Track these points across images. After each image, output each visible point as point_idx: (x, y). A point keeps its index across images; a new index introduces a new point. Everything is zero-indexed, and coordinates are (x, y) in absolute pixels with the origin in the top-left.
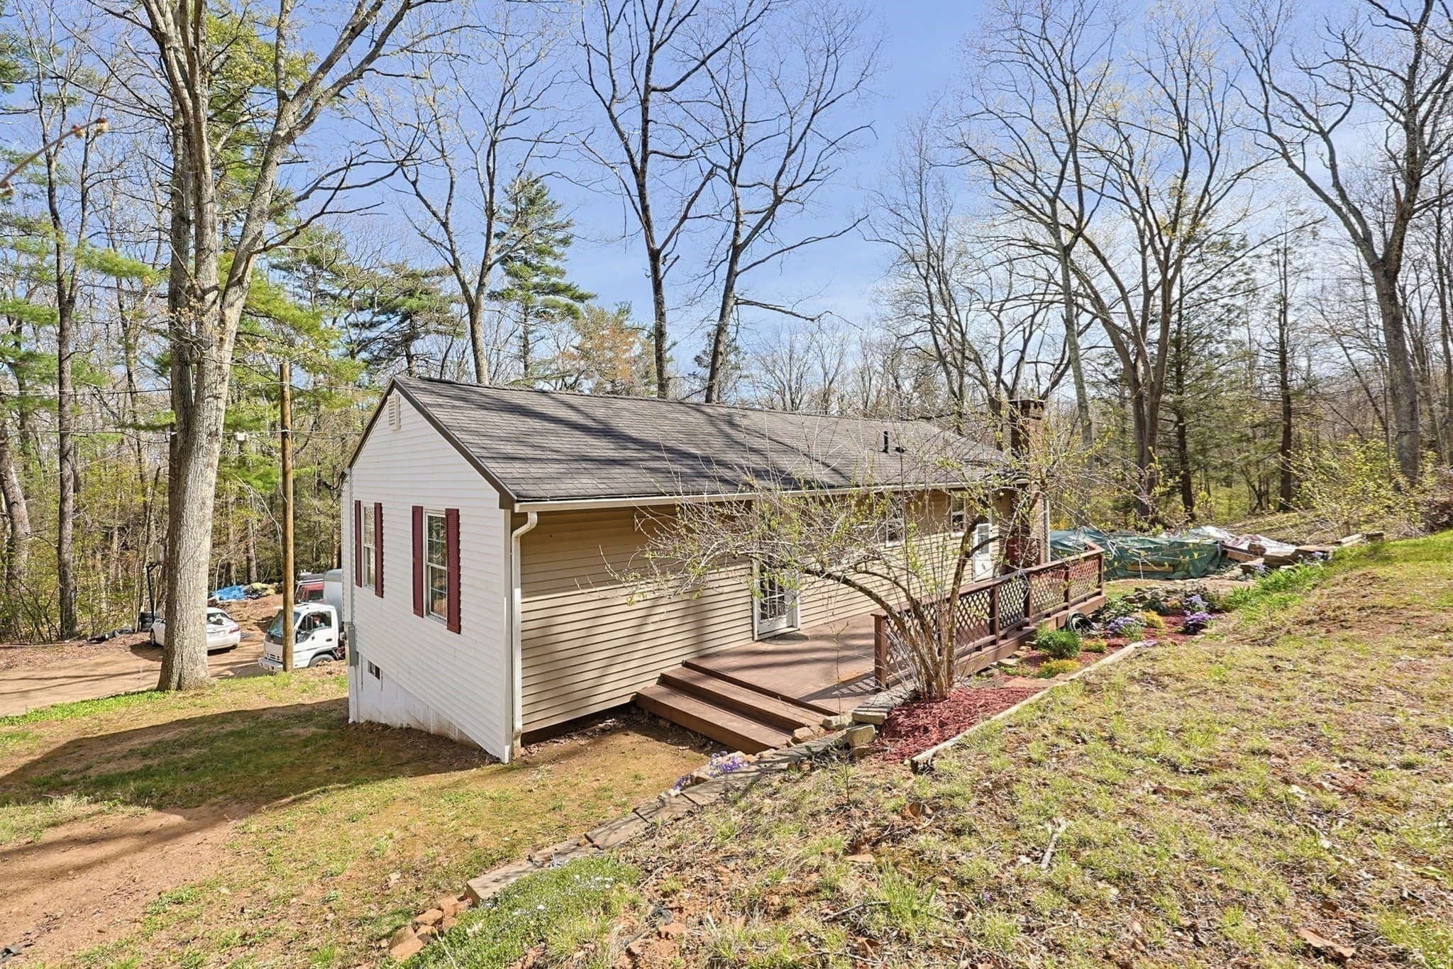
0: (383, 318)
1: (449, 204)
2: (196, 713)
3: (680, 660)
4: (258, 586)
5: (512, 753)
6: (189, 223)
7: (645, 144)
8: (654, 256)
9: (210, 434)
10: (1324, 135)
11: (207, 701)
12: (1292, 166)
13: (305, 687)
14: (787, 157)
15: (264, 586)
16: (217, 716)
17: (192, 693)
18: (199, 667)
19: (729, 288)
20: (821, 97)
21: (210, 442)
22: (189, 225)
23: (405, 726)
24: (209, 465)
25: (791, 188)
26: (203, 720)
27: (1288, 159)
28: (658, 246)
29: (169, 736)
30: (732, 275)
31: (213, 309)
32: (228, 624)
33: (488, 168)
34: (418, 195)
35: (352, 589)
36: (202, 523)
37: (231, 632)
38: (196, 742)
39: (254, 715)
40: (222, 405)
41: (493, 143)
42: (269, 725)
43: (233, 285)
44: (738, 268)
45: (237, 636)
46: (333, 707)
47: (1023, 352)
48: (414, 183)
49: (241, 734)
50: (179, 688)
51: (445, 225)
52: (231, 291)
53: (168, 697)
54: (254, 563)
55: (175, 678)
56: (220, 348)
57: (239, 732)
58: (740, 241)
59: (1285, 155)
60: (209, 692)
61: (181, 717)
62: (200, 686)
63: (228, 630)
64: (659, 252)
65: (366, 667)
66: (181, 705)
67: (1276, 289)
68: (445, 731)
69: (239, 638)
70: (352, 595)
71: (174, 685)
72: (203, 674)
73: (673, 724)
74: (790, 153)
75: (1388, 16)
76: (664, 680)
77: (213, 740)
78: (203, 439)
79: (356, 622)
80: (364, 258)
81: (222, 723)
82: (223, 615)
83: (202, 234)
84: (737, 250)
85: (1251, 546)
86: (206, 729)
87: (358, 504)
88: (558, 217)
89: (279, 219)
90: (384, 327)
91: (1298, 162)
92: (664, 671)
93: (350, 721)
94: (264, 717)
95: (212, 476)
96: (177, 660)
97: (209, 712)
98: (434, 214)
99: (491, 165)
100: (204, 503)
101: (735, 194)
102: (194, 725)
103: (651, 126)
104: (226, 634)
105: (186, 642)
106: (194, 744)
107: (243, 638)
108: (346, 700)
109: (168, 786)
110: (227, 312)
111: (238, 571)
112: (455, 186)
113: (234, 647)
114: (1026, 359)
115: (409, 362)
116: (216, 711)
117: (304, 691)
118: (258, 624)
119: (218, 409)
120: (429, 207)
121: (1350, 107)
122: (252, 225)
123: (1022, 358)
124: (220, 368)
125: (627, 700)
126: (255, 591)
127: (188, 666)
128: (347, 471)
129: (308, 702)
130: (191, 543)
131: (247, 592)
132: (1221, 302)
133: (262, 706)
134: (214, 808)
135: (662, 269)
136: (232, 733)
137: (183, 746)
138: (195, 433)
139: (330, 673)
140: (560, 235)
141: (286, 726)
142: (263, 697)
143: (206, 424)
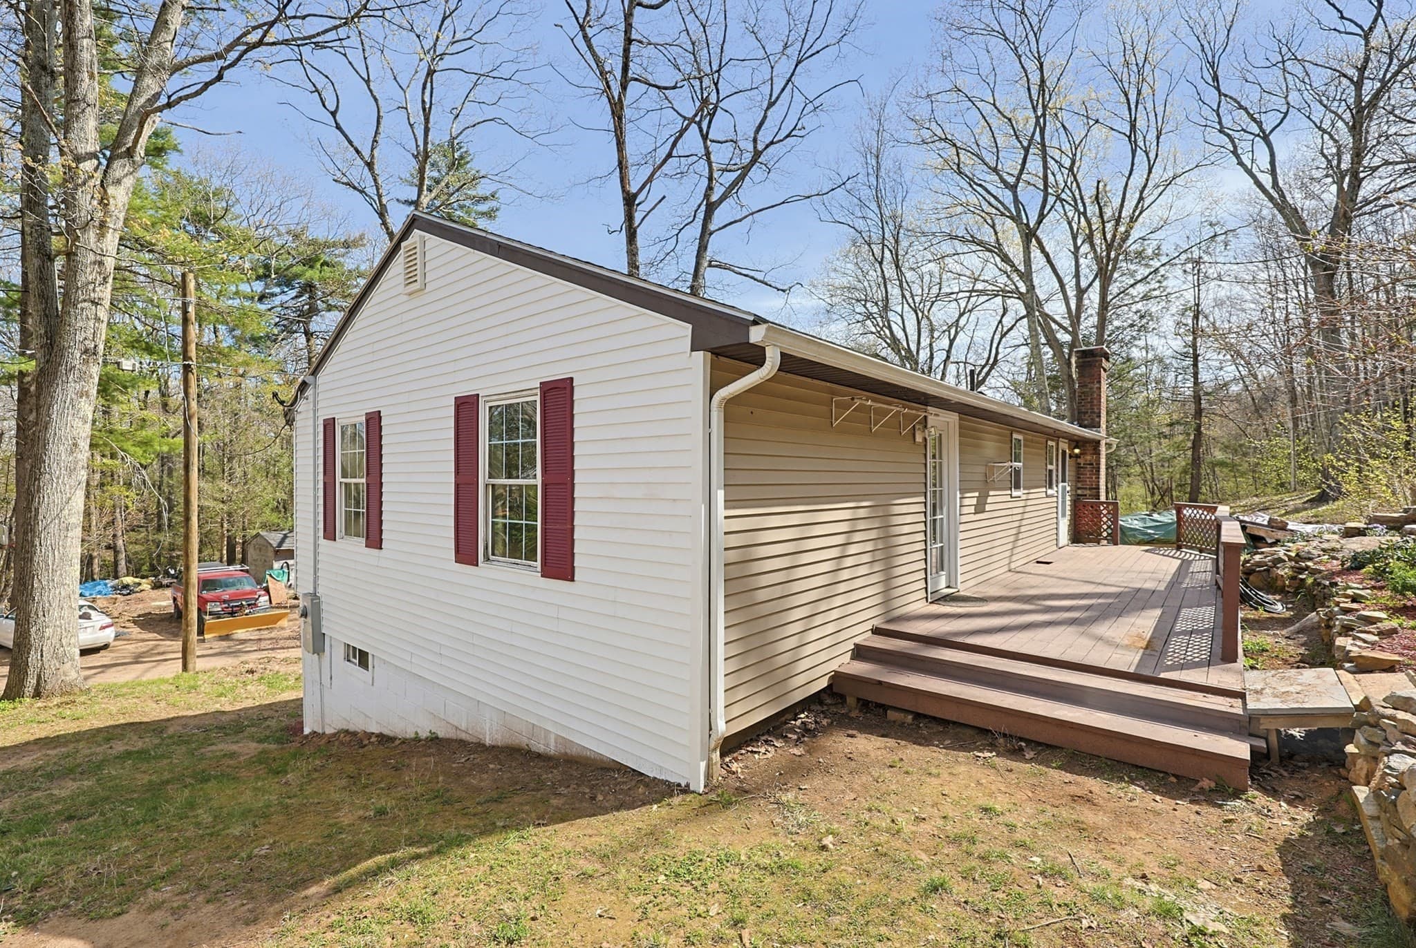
0: (277, 290)
1: (375, 141)
2: (69, 727)
3: (868, 625)
4: (129, 580)
5: (709, 776)
6: (53, 74)
7: (625, 68)
8: (630, 201)
9: (86, 351)
10: (1266, 138)
11: (80, 711)
12: (1241, 163)
13: (221, 689)
14: (768, 108)
15: (137, 580)
16: (99, 730)
17: (56, 700)
18: (68, 666)
19: (702, 248)
20: (806, 46)
21: (86, 362)
22: (54, 79)
23: (424, 734)
24: (83, 394)
25: (772, 143)
26: (77, 737)
27: (1238, 157)
28: (634, 190)
29: (26, 762)
30: (705, 233)
31: (91, 183)
32: (99, 619)
33: (423, 102)
34: (338, 127)
35: (316, 546)
36: (71, 471)
37: (103, 628)
38: (71, 771)
39: (157, 728)
40: (103, 314)
41: (431, 73)
42: (181, 740)
43: (120, 157)
44: (712, 227)
45: (109, 634)
46: (266, 714)
47: (949, 352)
48: (334, 114)
49: (142, 755)
50: (37, 694)
51: (370, 165)
52: (117, 164)
53: (20, 708)
54: (122, 556)
55: (31, 681)
56: (101, 236)
57: (140, 752)
58: (714, 198)
59: (1235, 152)
60: (82, 699)
61: (43, 735)
62: (67, 691)
63: (99, 625)
64: (635, 196)
65: (340, 652)
66: (42, 718)
67: (1189, 296)
68: (523, 741)
69: (113, 635)
70: (316, 553)
71: (30, 687)
72: (73, 675)
73: (918, 716)
74: (771, 105)
75: (1342, 17)
76: (860, 653)
77: (100, 766)
78: (75, 356)
79: (320, 591)
80: (263, 211)
81: (108, 740)
82: (90, 607)
83: (75, 80)
84: (711, 208)
85: (1270, 520)
86: (84, 749)
87: (329, 425)
88: (483, 189)
89: (158, 161)
90: (277, 300)
91: (1246, 160)
92: (858, 640)
93: (307, 731)
94: (171, 731)
95: (87, 408)
96: (33, 658)
97: (85, 726)
98: (358, 152)
99: (427, 99)
100: (75, 445)
101: (706, 148)
102: (65, 744)
103: (634, 48)
104: (96, 630)
105: (48, 632)
106: (69, 773)
107: (117, 637)
108: (298, 703)
109: (44, 864)
110: (111, 190)
111: (101, 567)
112: (383, 122)
113: (106, 647)
114: (952, 359)
115: (308, 340)
116: (98, 724)
117: (221, 695)
118: (135, 622)
119: (97, 319)
120: (350, 142)
121: (1286, 114)
122: (148, 81)
123: (948, 357)
124: (101, 263)
125: (824, 683)
126: (126, 587)
127: (51, 664)
128: (309, 379)
129: (228, 708)
130: (57, 498)
131: (115, 588)
132: (1134, 308)
133: (164, 716)
134: (158, 916)
135: (638, 216)
136: (129, 754)
137: (50, 777)
138: (63, 349)
139: (252, 672)
140: (483, 207)
141: (207, 742)
142: (163, 704)
143: (79, 337)
